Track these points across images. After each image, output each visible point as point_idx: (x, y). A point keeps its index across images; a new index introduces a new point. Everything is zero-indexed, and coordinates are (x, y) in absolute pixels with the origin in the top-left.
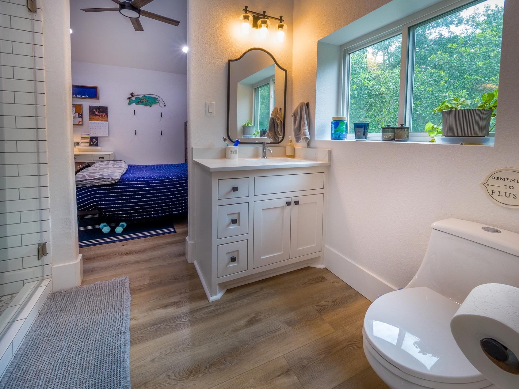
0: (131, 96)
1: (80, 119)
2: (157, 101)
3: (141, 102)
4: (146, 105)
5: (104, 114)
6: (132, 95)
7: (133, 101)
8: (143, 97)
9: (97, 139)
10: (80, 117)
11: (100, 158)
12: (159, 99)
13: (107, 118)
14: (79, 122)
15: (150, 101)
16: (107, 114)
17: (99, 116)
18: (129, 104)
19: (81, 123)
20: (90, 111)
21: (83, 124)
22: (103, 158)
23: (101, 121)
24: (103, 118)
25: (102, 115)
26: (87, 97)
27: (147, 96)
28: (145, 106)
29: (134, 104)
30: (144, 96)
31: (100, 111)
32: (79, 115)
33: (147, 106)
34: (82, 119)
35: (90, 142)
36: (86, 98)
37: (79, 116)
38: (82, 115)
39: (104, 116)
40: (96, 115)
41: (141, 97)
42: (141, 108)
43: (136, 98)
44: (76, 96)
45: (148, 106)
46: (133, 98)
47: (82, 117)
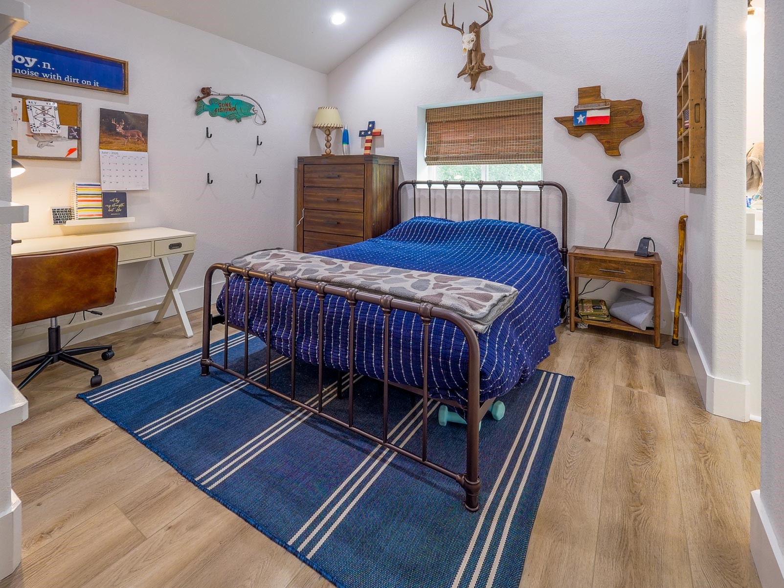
0: (201, 96)
1: (74, 144)
2: (251, 111)
3: (220, 110)
4: (230, 118)
5: (137, 132)
6: (206, 92)
7: (205, 107)
8: (225, 99)
9: (122, 196)
10: (74, 138)
11: (172, 247)
12: (257, 108)
13: (146, 143)
14: (71, 151)
15: (239, 111)
16: (145, 135)
17: (125, 136)
18: (198, 113)
19: (74, 155)
20: (102, 124)
21: (79, 158)
22: (179, 245)
23: (131, 149)
24: (135, 143)
25: (133, 136)
26: (96, 84)
27: (235, 98)
28: (228, 121)
29: (207, 114)
30: (228, 97)
31: (129, 125)
32: (70, 131)
33: (233, 119)
34: (80, 144)
35: (104, 204)
36: (92, 88)
37: (69, 135)
38: (79, 131)
39: (139, 139)
40: (118, 134)
41: (220, 98)
42: (219, 124)
43: (211, 101)
44: (63, 79)
45: (234, 122)
46: (206, 101)
47: (79, 139)
